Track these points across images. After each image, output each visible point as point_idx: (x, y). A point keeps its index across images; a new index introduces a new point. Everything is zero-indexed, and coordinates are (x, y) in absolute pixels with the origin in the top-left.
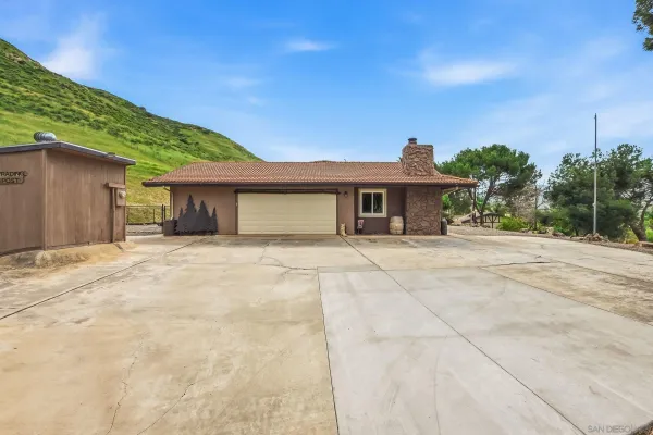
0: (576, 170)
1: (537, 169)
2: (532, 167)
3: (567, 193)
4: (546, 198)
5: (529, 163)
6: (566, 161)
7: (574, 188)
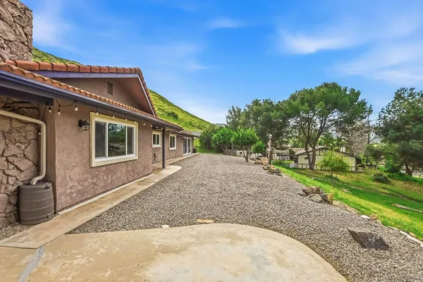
0: (410, 103)
1: (368, 105)
2: (364, 103)
3: (398, 129)
4: (377, 133)
5: (359, 100)
6: (398, 96)
7: (407, 123)
